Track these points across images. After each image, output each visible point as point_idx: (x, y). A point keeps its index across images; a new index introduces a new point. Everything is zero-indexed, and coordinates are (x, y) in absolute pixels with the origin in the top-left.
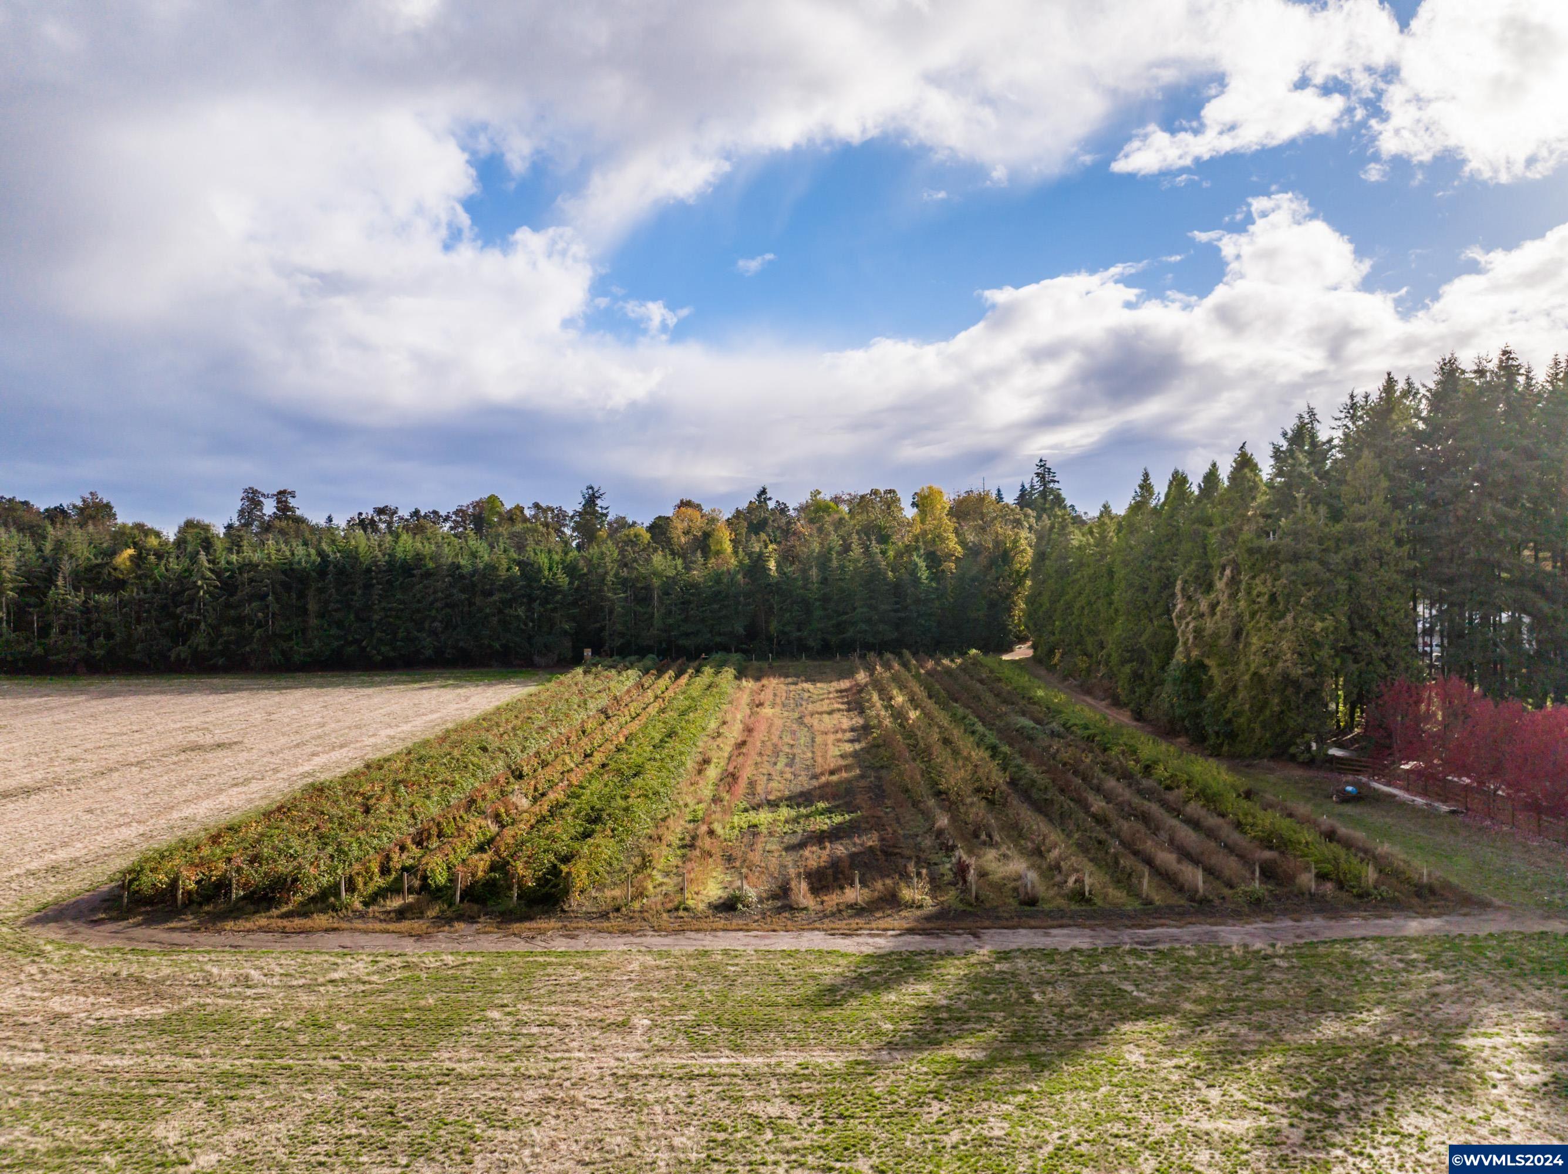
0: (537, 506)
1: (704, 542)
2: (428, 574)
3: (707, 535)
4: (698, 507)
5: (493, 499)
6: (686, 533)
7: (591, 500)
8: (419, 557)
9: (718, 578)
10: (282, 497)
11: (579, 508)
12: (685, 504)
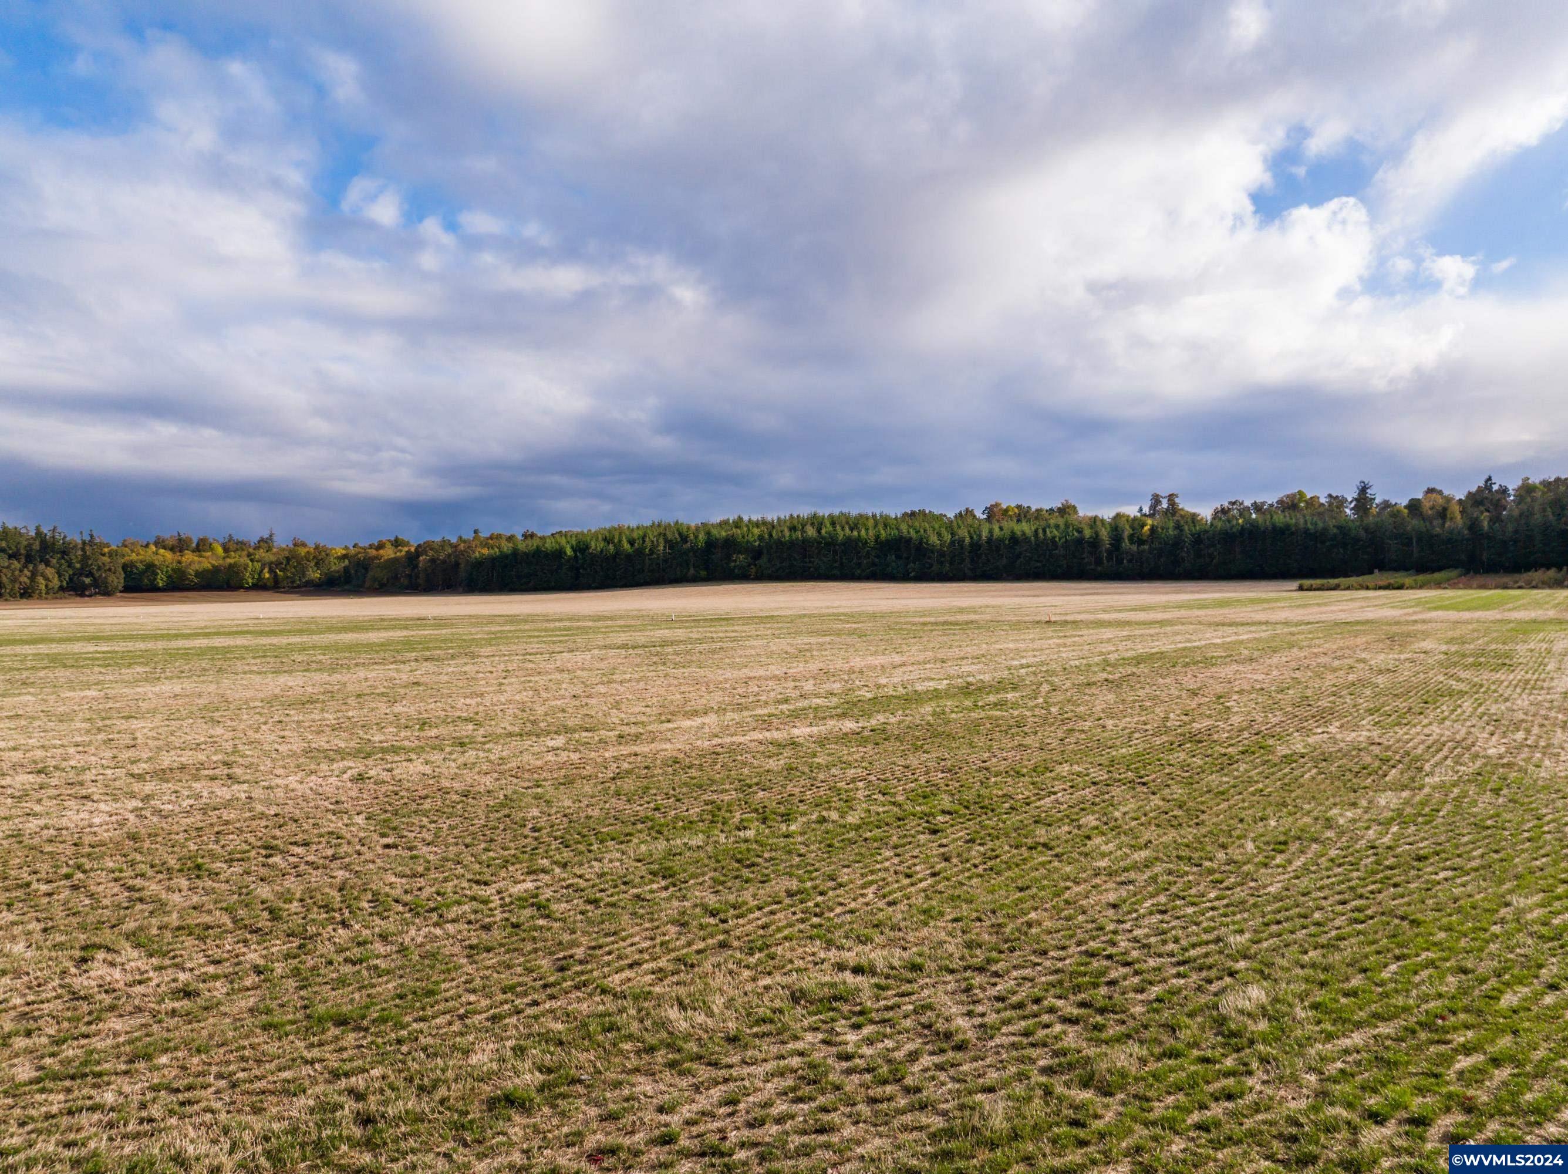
0: (1330, 496)
1: (1443, 513)
2: (1293, 533)
3: (1445, 509)
4: (1440, 492)
5: (1300, 493)
6: (1431, 508)
7: (1363, 489)
8: (1288, 526)
9: (1451, 532)
10: (1171, 498)
11: (1355, 495)
12: (1430, 491)
